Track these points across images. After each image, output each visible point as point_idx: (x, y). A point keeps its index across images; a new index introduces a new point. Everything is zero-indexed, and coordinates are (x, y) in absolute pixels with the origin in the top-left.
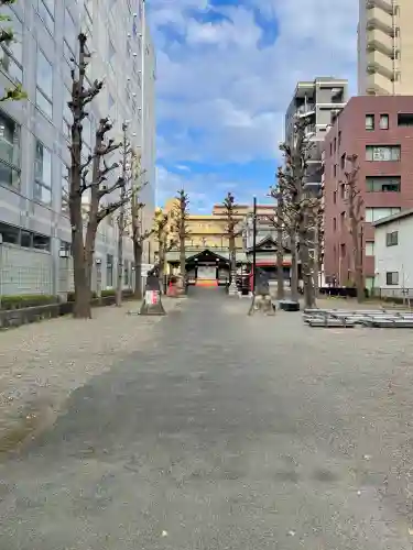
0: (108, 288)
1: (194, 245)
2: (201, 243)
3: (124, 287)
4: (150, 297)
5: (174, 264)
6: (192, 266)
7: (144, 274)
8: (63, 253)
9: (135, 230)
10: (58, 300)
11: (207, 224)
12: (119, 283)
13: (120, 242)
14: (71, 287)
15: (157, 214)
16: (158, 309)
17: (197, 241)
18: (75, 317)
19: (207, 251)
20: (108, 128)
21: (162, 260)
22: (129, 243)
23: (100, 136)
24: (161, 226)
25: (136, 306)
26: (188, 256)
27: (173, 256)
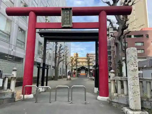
0: (60, 75)
1: (80, 65)
2: (82, 64)
3: (64, 75)
4: (69, 77)
5: (75, 70)
6: (79, 70)
7: (68, 72)
8: (53, 68)
9: (66, 62)
10: (52, 77)
11: (84, 59)
12: (62, 74)
13: (63, 66)
14: (54, 75)
15: (71, 57)
16: (70, 79)
17: (81, 64)
18: (55, 80)
19: (83, 66)
20: (61, 46)
21: (72, 69)
22: (65, 65)
23: (60, 47)
24: (72, 61)
25: (66, 79)
26: (78, 68)
27: (75, 68)
